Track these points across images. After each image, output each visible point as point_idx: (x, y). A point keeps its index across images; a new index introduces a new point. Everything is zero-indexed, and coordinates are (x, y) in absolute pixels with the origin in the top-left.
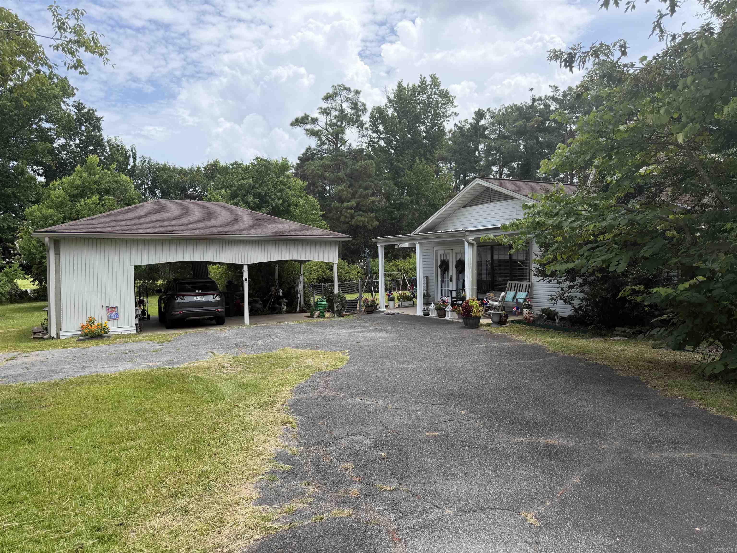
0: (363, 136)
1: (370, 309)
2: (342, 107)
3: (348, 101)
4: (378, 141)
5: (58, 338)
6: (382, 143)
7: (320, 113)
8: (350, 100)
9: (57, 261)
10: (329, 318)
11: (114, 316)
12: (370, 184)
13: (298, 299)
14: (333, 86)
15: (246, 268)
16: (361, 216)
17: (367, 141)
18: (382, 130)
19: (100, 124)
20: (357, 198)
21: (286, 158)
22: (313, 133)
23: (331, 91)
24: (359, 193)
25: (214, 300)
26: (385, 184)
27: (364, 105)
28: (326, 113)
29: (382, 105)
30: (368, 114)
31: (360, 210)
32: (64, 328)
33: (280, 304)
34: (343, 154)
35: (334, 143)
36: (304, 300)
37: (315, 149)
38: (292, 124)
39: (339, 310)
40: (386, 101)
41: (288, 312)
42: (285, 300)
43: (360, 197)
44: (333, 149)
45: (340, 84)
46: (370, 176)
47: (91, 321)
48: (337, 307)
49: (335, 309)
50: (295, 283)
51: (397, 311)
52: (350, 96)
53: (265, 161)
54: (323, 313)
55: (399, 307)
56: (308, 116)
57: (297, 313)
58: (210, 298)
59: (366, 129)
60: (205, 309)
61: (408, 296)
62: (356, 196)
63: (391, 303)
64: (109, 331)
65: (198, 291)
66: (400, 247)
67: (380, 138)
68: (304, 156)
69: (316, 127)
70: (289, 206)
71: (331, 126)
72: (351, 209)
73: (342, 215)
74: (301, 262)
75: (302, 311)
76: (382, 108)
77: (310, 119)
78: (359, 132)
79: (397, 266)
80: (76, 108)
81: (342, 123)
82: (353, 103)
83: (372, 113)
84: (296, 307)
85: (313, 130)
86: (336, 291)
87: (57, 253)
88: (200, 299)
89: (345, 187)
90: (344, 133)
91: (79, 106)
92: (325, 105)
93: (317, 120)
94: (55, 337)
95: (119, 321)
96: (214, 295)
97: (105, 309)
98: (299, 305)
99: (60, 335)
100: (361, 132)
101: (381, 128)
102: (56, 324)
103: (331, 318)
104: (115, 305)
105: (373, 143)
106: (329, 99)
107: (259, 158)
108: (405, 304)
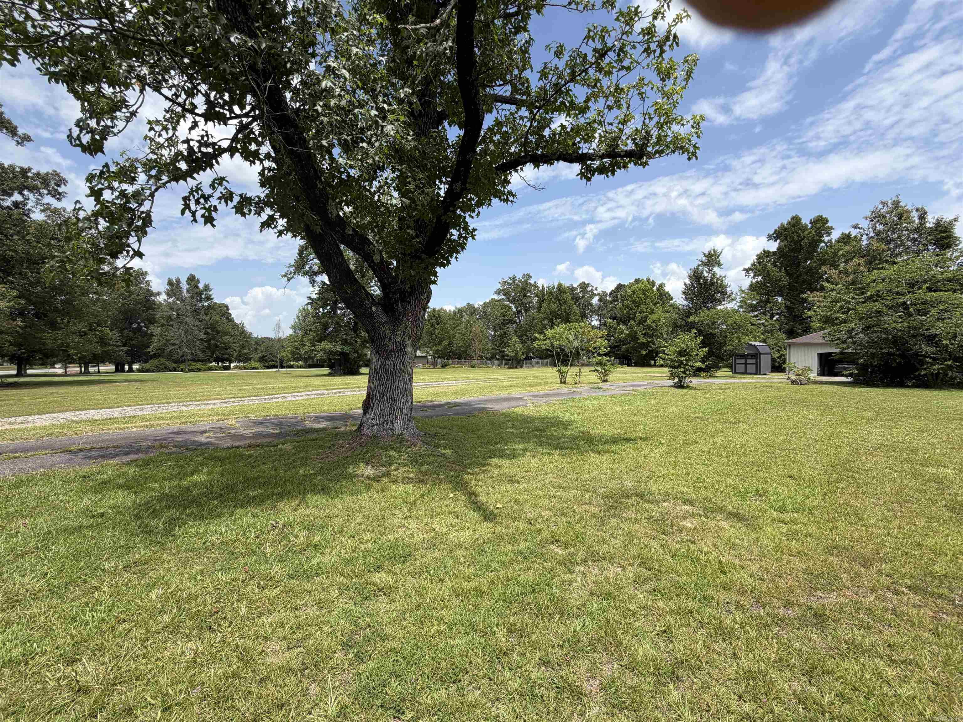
9: (789, 351)
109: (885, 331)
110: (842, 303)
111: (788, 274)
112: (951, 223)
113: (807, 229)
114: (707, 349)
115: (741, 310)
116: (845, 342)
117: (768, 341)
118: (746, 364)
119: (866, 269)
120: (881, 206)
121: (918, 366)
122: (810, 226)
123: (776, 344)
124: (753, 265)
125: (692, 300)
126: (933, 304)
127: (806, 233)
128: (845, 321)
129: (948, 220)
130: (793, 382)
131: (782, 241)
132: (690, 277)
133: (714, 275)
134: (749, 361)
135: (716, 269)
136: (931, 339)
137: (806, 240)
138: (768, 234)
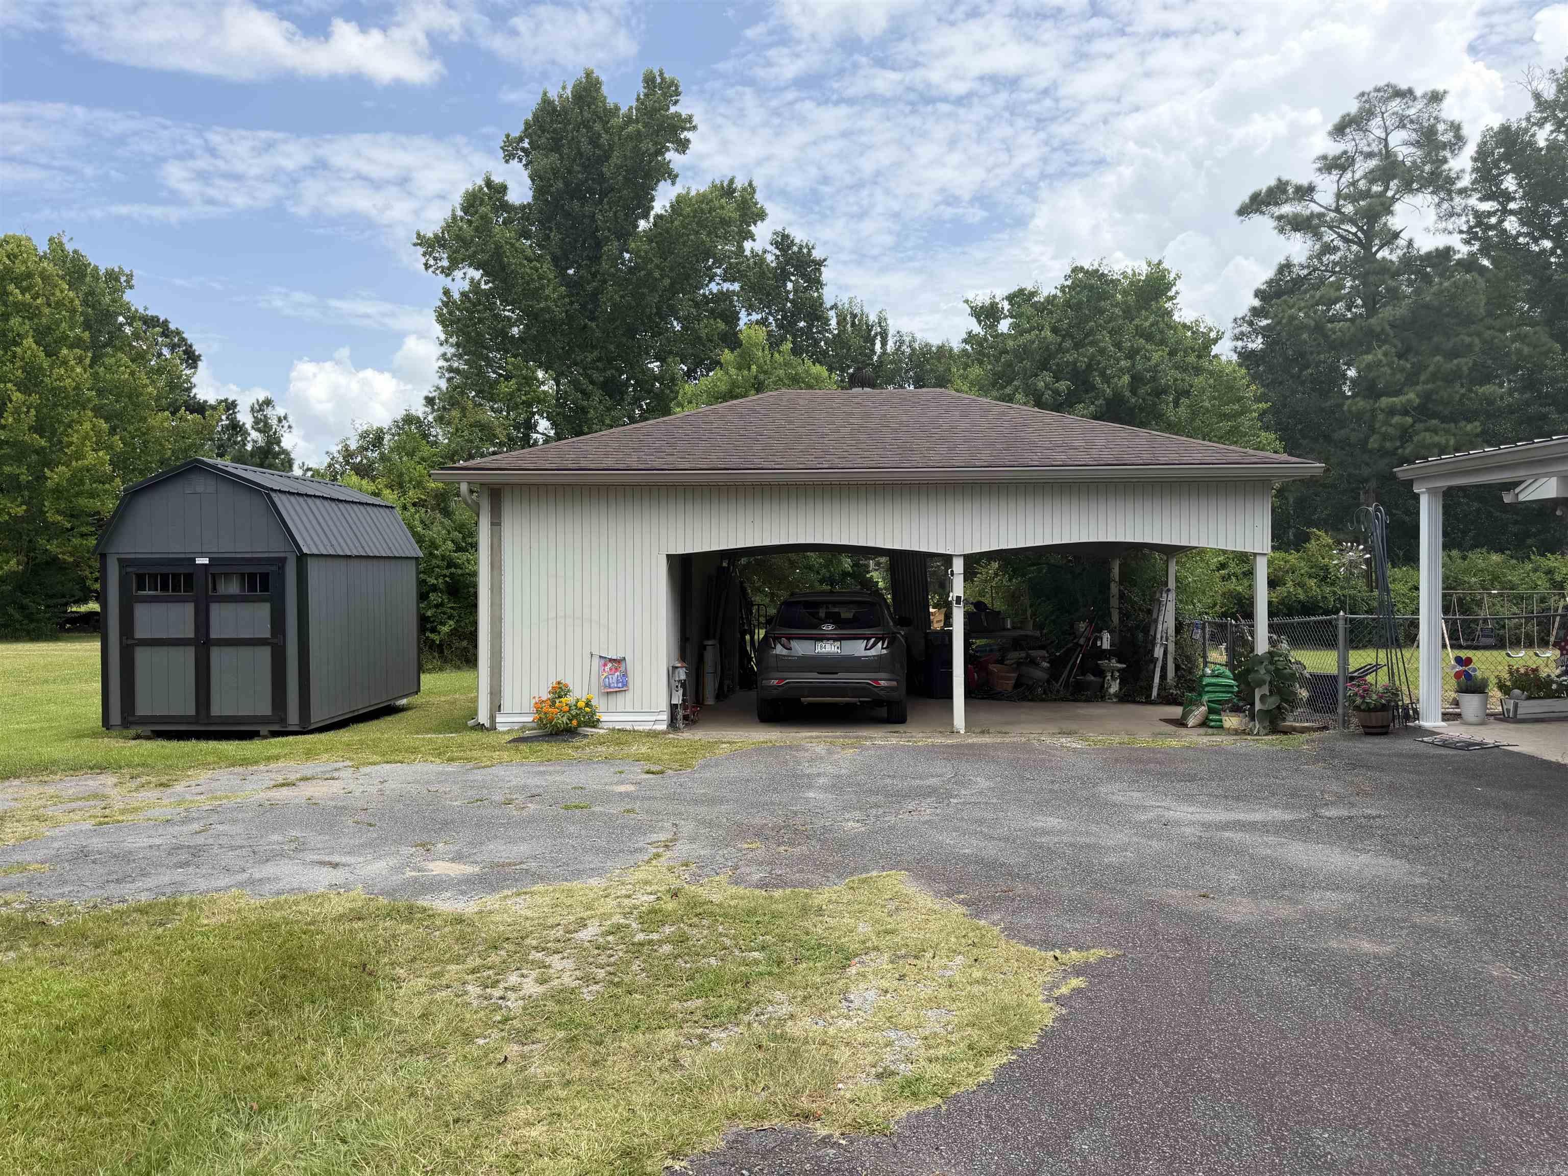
0: (1451, 214)
1: (1376, 719)
2: (1386, 146)
3: (1404, 127)
4: (1501, 222)
5: (493, 728)
6: (1512, 225)
7: (1320, 170)
8: (1412, 122)
9: (495, 540)
10: (1236, 732)
11: (618, 682)
12: (1468, 340)
13: (1154, 661)
14: (1363, 94)
15: (958, 566)
16: (1435, 431)
17: (1465, 228)
18: (1512, 188)
19: (820, 274)
20: (1426, 382)
21: (1160, 263)
22: (1299, 224)
23: (1353, 107)
24: (1431, 368)
25: (869, 653)
26: (1518, 338)
27: (1456, 128)
28: (1337, 166)
29: (1513, 119)
30: (1470, 149)
31: (1435, 415)
32: (506, 705)
33: (1101, 673)
34: (1385, 268)
35: (1359, 243)
36: (1177, 668)
37: (1303, 267)
38: (1243, 211)
39: (1268, 712)
40: (1531, 105)
41: (1125, 698)
42: (1114, 663)
43: (1434, 377)
44: (1358, 260)
45: (1381, 84)
46: (1468, 320)
47: (560, 691)
48: (1263, 698)
49: (1258, 706)
50: (1149, 612)
51: (1491, 735)
52: (1412, 112)
53: (1094, 273)
54: (1217, 712)
55: (1503, 718)
56: (1287, 183)
57: (1149, 702)
58: (857, 648)
59: (1463, 192)
60: (842, 678)
61: (1549, 681)
62: (1423, 378)
63: (1471, 704)
64: (598, 721)
65: (828, 628)
66: (1522, 497)
67: (1505, 212)
68: (1270, 286)
69: (1307, 207)
70: (1159, 392)
71: (1353, 199)
72: (1406, 413)
73: (1372, 430)
74: (1170, 551)
75: (1167, 699)
76: (1514, 127)
77: (1291, 190)
78: (1438, 205)
79: (1550, 572)
80: (777, 248)
81: (1387, 189)
82: (1420, 130)
83: (1482, 146)
84: (1151, 687)
85: (1296, 216)
86: (1262, 646)
87: (496, 523)
88: (829, 648)
89: (1385, 354)
90: (1390, 212)
91: (783, 242)
92: (1334, 148)
93: (1311, 189)
94: (487, 725)
95: (629, 695)
96: (868, 639)
97: (596, 661)
98: (1157, 680)
99: (498, 720)
100: (1445, 205)
101: (1510, 183)
102: (491, 693)
103: (1244, 732)
104: (620, 655)
105: (1485, 231)
106: (1348, 130)
107: (1082, 269)
108: (1529, 707)
118: (202, 643)
124: (451, 226)
134: (224, 619)
138: (508, 136)
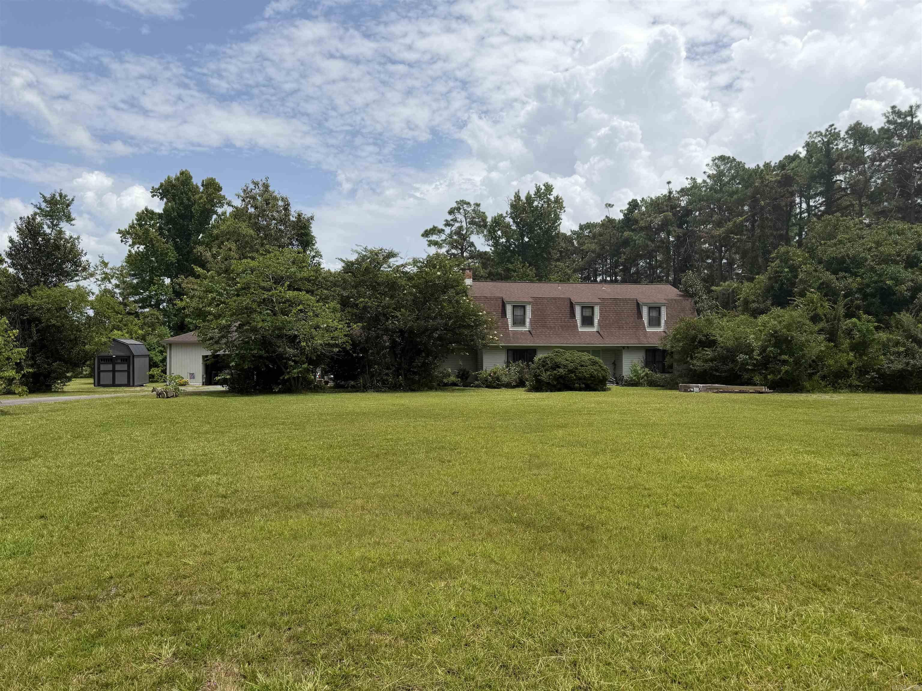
7: (445, 225)
11: (193, 377)
14: (456, 202)
23: (455, 205)
27: (485, 214)
28: (449, 224)
38: (422, 235)
56: (436, 227)
77: (436, 230)
85: (435, 240)
92: (449, 218)
93: (441, 231)
95: (195, 379)
97: (188, 374)
101: (500, 233)
106: (453, 212)
109: (255, 330)
110: (214, 295)
111: (177, 248)
112: (308, 221)
113: (199, 193)
114: (25, 350)
115: (117, 291)
116: (217, 342)
117: (149, 338)
118: (114, 371)
119: (237, 256)
120: (252, 186)
121: (284, 370)
122: (201, 189)
123: (158, 343)
124: (132, 227)
125: (24, 268)
126: (291, 303)
127: (197, 197)
128: (218, 317)
129: (306, 217)
130: (159, 395)
131: (169, 201)
132: (20, 230)
133: (60, 232)
134: (118, 367)
135: (64, 225)
136: (293, 340)
137: (196, 206)
138: (153, 187)
